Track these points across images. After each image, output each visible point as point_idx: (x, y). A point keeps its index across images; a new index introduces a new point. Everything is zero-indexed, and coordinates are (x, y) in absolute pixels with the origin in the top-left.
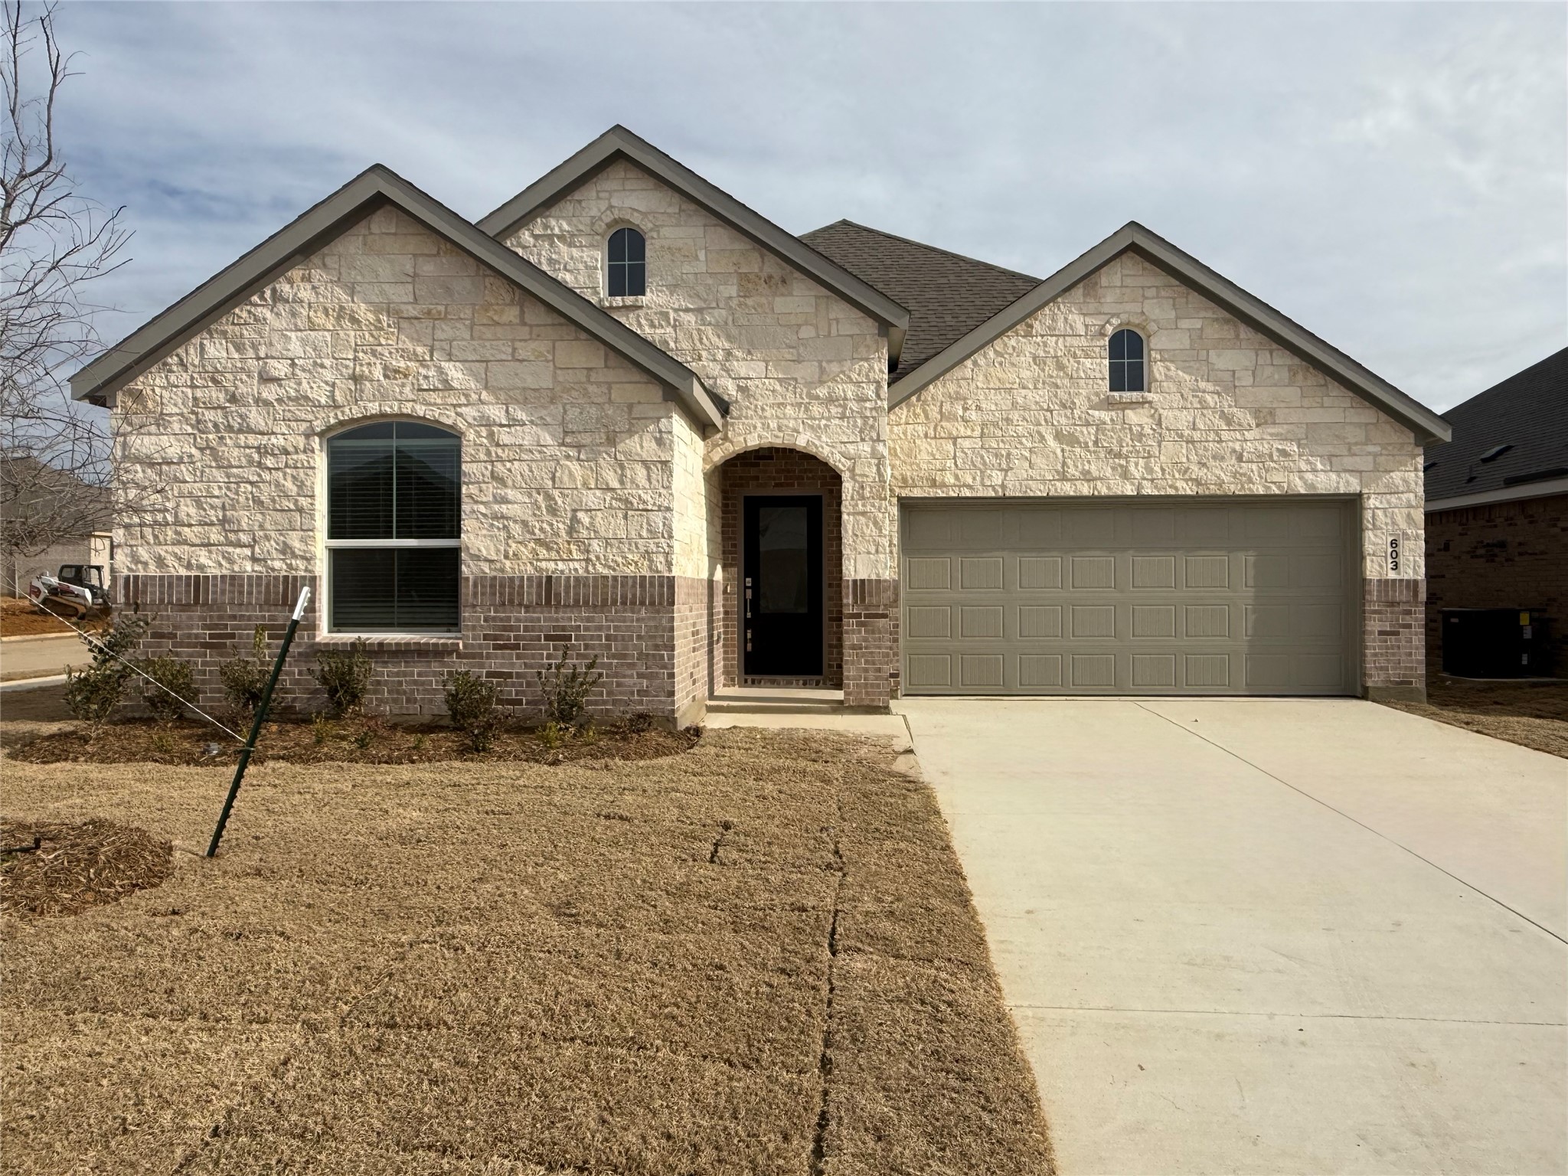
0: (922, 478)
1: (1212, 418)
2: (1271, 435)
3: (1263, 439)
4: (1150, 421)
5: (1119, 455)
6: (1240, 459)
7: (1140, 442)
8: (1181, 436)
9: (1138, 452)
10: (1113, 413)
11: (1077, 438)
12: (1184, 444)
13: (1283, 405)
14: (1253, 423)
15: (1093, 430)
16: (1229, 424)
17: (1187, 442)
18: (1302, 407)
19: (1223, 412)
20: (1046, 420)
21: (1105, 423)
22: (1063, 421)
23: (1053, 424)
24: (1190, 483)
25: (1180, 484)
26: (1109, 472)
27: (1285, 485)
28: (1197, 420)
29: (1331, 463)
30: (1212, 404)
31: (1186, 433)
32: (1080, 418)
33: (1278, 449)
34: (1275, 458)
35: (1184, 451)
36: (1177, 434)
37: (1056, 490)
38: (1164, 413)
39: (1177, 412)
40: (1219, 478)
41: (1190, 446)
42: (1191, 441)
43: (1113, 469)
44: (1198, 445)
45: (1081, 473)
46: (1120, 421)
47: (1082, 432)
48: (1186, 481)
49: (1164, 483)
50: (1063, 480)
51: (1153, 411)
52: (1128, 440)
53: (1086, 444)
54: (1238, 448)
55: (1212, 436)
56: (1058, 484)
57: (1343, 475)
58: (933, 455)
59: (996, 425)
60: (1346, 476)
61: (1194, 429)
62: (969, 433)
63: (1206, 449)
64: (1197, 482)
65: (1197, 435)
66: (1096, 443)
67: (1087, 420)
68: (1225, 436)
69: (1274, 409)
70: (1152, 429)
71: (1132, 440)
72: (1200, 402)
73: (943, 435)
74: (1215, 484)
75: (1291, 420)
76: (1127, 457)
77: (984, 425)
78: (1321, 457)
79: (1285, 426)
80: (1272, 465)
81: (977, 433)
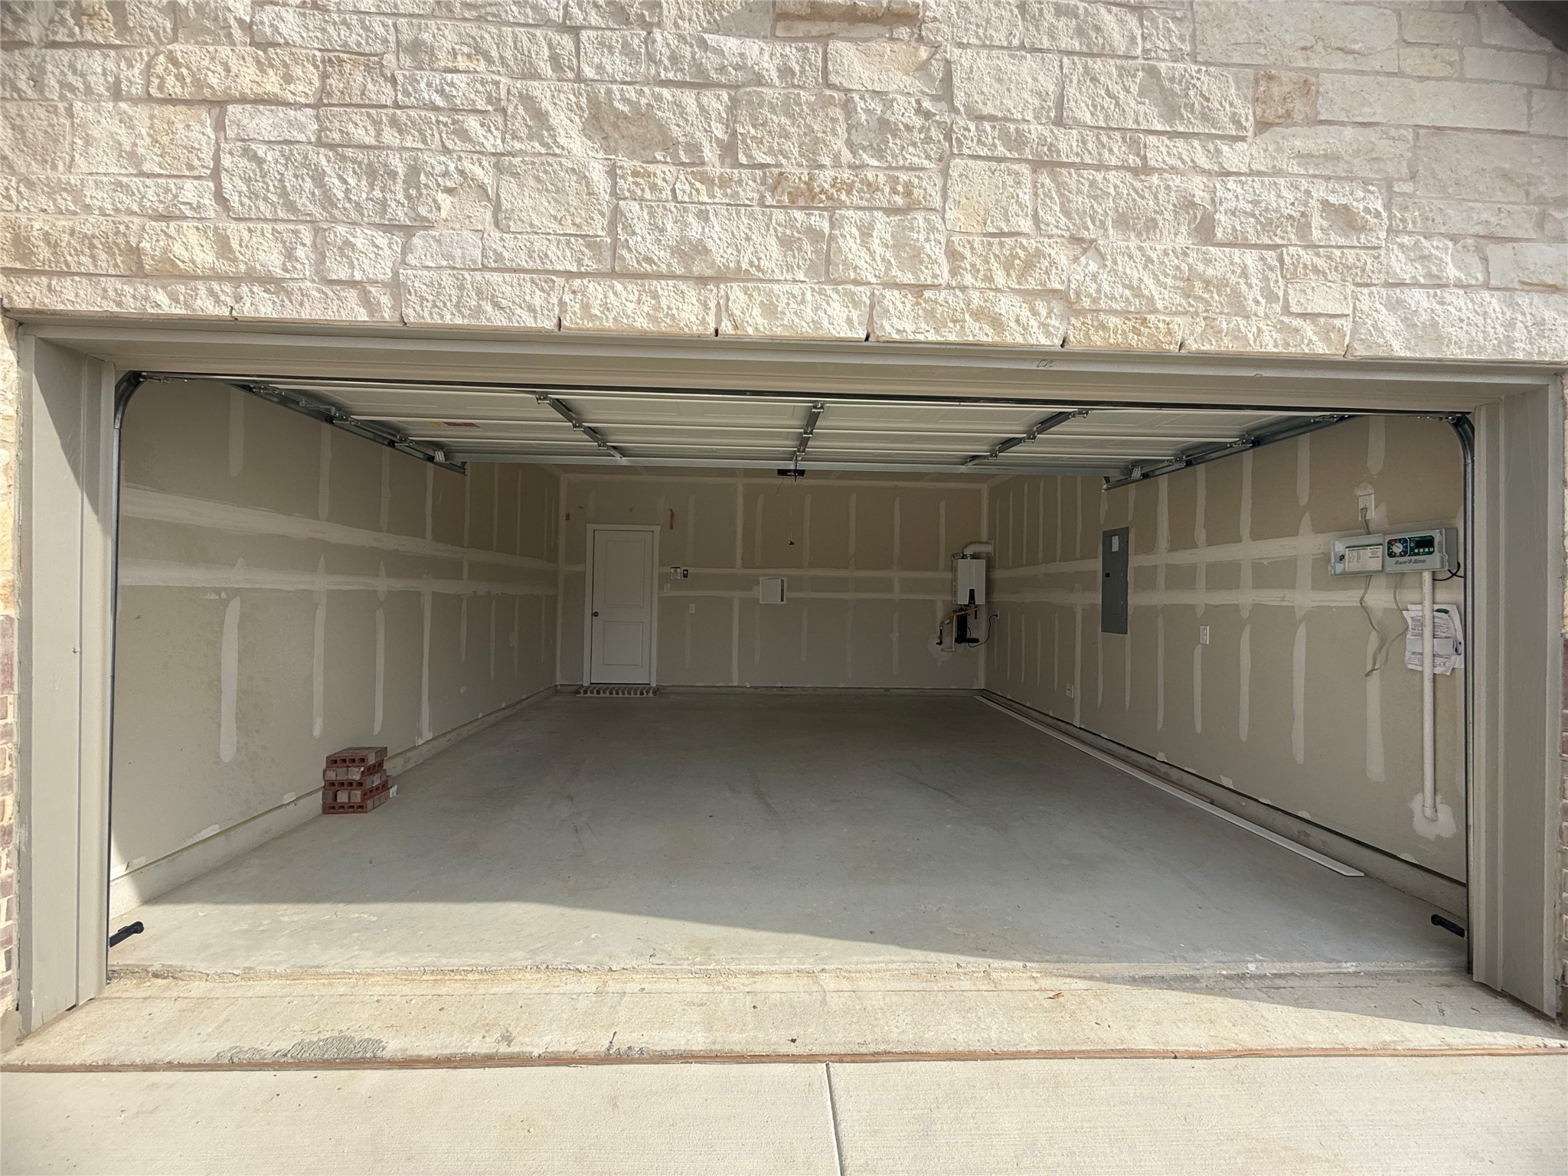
0: (89, 241)
1: (1116, 89)
2: (1303, 157)
3: (1277, 172)
4: (915, 85)
5: (806, 197)
6: (1205, 231)
7: (880, 154)
8: (1017, 141)
9: (872, 188)
10: (791, 51)
11: (662, 128)
12: (1025, 170)
13: (1339, 62)
14: (1247, 115)
15: (716, 102)
16: (1171, 110)
17: (1037, 165)
18: (1399, 74)
19: (1152, 72)
20: (555, 60)
21: (759, 80)
22: (616, 65)
23: (579, 78)
24: (1042, 308)
25: (1008, 307)
26: (772, 255)
27: (1347, 325)
28: (1071, 91)
29: (1485, 260)
30: (1120, 44)
31: (1035, 130)
32: (674, 58)
33: (1325, 203)
34: (1316, 235)
35: (1026, 198)
36: (1005, 136)
37: (586, 307)
38: (963, 59)
39: (1005, 62)
40: (1137, 293)
41: (1045, 179)
42: (1046, 164)
43: (786, 243)
44: (1070, 178)
45: (676, 251)
46: (812, 77)
47: (679, 107)
48: (1029, 296)
49: (956, 301)
50: (613, 274)
51: (924, 53)
52: (839, 144)
53: (694, 148)
54: (1200, 196)
55: (1117, 151)
56: (595, 289)
57: (1523, 300)
58: (134, 158)
59: (372, 64)
60: (1532, 304)
61: (1059, 122)
62: (272, 84)
63: (1096, 193)
64: (1067, 301)
65: (1067, 143)
66: (728, 150)
67: (699, 68)
68: (1158, 151)
69: (1317, 72)
70: (919, 111)
71: (850, 144)
72: (1080, 32)
73: (173, 86)
74: (1124, 314)
75: (1365, 114)
76: (833, 207)
77: (330, 61)
78: (1454, 239)
79: (1349, 132)
80: (1307, 257)
81: (304, 88)
